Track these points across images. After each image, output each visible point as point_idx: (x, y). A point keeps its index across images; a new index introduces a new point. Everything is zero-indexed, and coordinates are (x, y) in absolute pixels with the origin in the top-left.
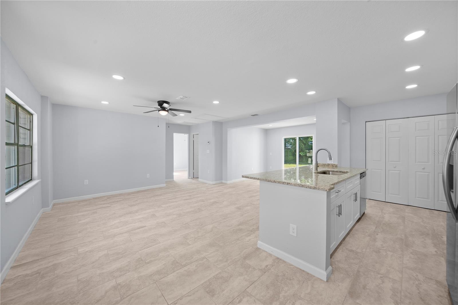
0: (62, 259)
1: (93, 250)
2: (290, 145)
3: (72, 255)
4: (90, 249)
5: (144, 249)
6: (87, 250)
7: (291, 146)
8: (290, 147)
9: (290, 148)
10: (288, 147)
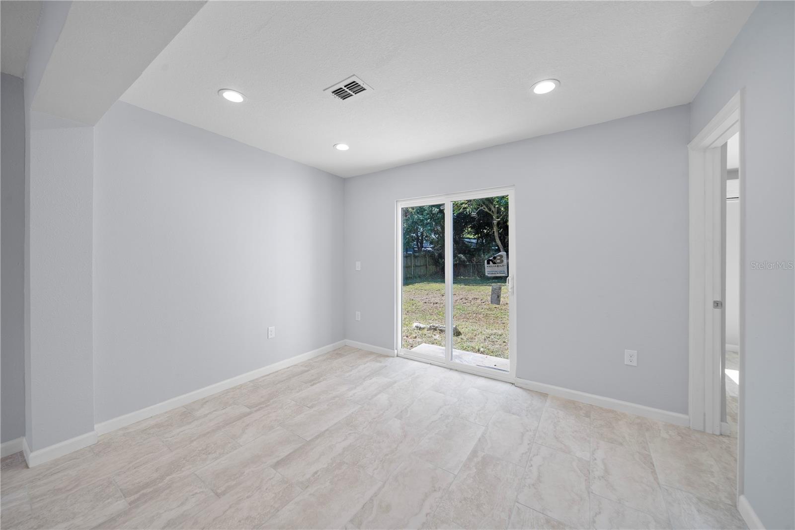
2: (431, 243)
7: (431, 246)
8: (431, 249)
9: (430, 251)
10: (427, 249)
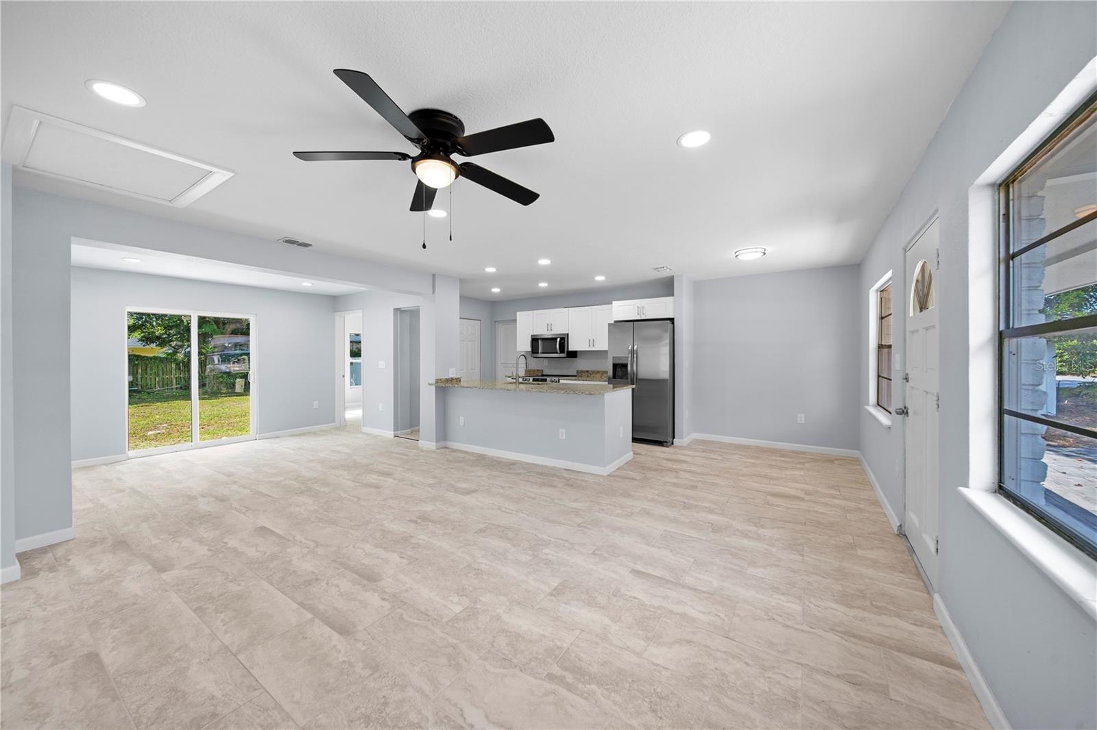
0: (836, 610)
1: (771, 588)
3: (815, 606)
4: (777, 597)
5: (693, 538)
6: (783, 598)
